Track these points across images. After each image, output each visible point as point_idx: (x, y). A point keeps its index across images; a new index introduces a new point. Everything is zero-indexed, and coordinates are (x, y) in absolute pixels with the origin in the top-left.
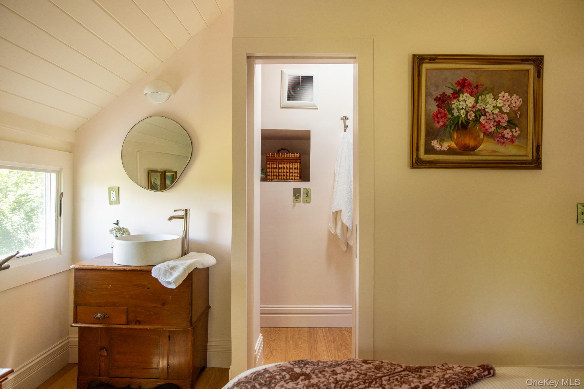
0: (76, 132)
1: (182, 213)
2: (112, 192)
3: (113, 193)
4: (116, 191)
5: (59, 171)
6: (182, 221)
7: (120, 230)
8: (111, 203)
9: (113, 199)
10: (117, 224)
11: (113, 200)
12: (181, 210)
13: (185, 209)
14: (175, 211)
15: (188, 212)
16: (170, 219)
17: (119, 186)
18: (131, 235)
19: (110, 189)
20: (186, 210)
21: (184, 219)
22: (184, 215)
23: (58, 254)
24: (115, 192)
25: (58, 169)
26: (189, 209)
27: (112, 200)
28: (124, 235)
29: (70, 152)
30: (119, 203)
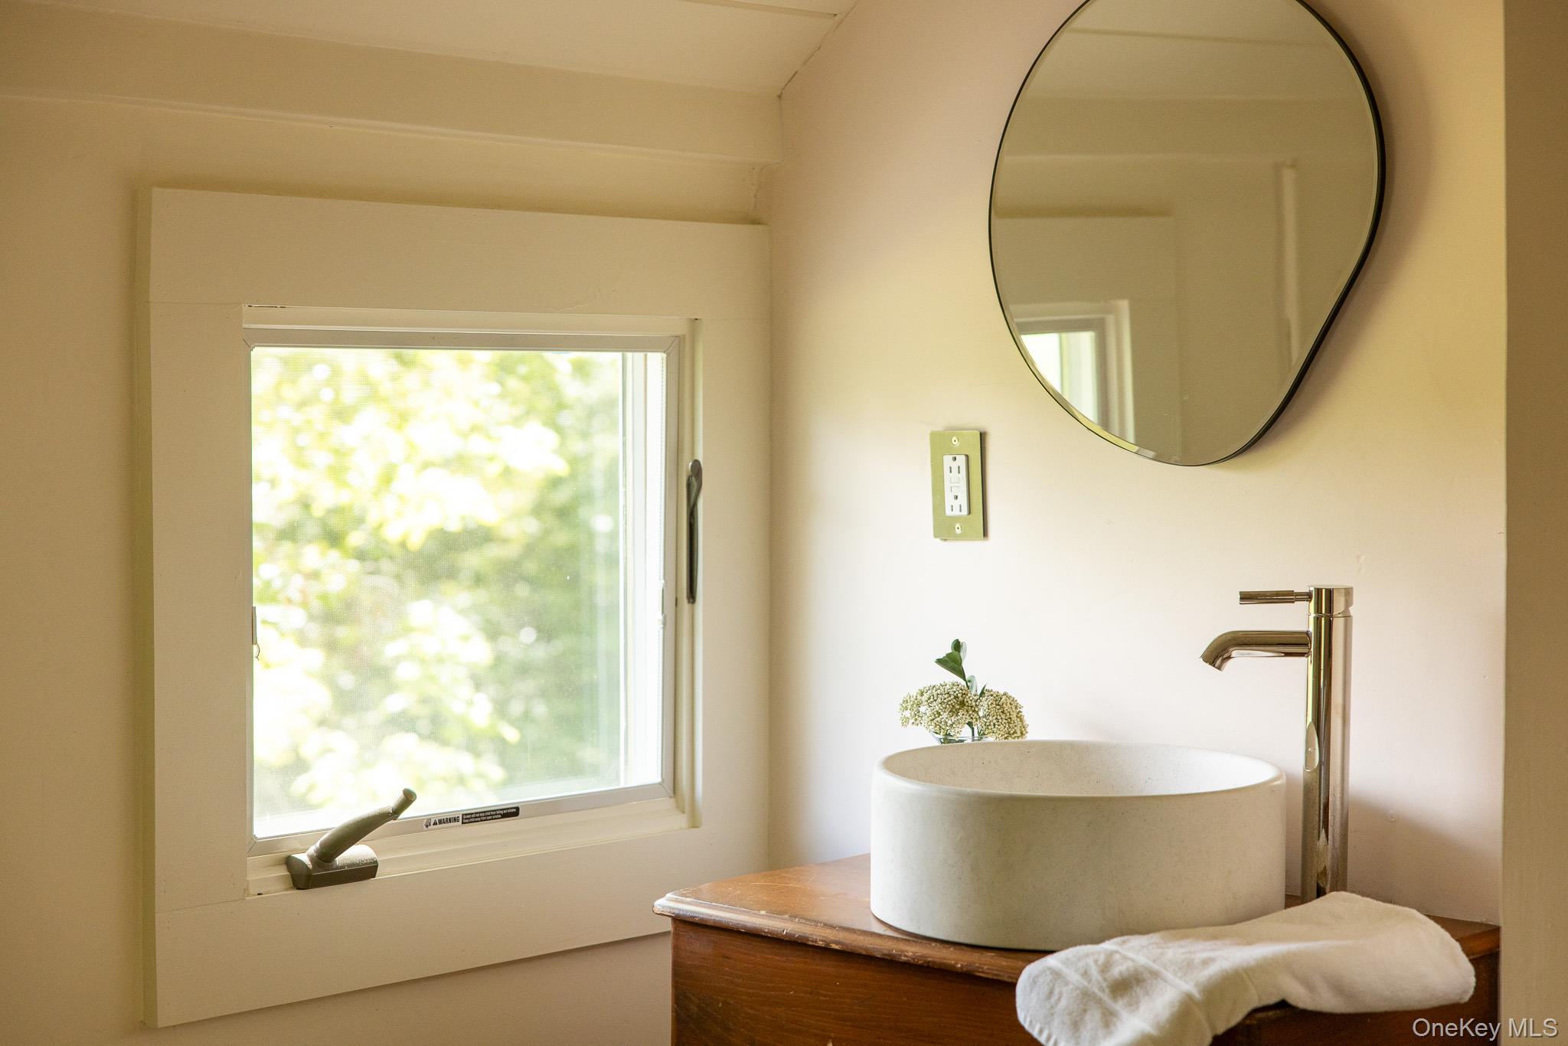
0: (779, 96)
1: (1299, 618)
2: (947, 460)
3: (954, 470)
4: (967, 456)
5: (680, 339)
6: (1301, 669)
7: (960, 703)
8: (944, 529)
9: (956, 504)
10: (952, 662)
11: (956, 512)
12: (1291, 593)
13: (1319, 591)
14: (1247, 597)
15: (1339, 606)
16: (1218, 654)
17: (983, 424)
18: (1030, 737)
19: (940, 444)
20: (1325, 601)
21: (1311, 658)
22: (1311, 629)
23: (681, 821)
24: (961, 460)
25: (676, 325)
26: (1348, 592)
27: (948, 512)
28: (991, 739)
29: (755, 222)
30: (985, 534)
